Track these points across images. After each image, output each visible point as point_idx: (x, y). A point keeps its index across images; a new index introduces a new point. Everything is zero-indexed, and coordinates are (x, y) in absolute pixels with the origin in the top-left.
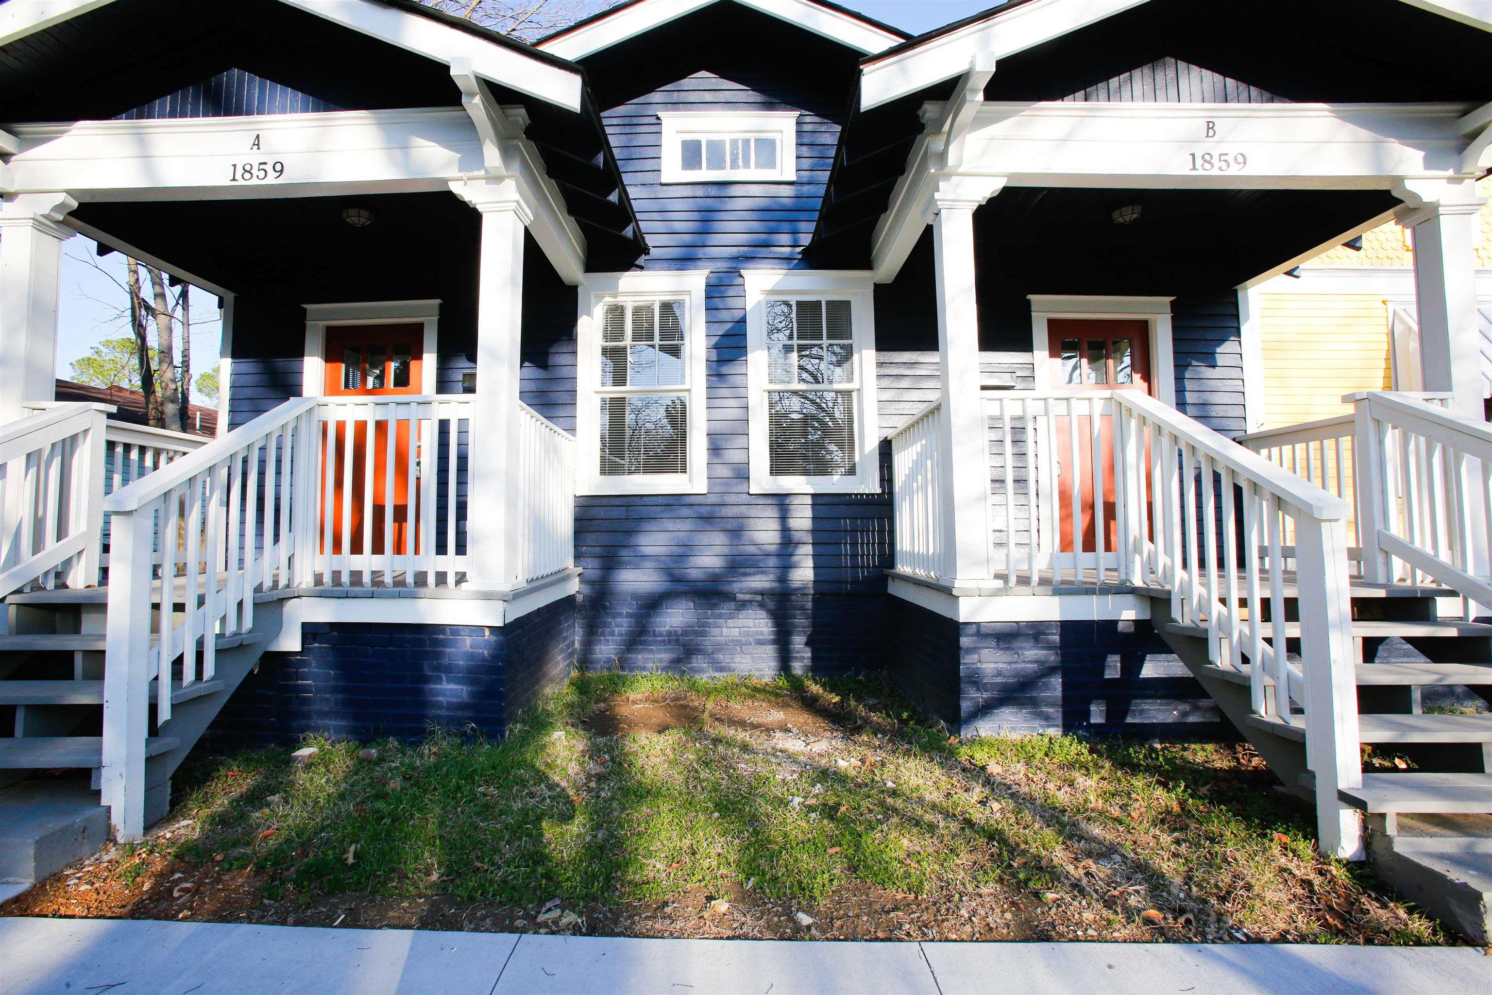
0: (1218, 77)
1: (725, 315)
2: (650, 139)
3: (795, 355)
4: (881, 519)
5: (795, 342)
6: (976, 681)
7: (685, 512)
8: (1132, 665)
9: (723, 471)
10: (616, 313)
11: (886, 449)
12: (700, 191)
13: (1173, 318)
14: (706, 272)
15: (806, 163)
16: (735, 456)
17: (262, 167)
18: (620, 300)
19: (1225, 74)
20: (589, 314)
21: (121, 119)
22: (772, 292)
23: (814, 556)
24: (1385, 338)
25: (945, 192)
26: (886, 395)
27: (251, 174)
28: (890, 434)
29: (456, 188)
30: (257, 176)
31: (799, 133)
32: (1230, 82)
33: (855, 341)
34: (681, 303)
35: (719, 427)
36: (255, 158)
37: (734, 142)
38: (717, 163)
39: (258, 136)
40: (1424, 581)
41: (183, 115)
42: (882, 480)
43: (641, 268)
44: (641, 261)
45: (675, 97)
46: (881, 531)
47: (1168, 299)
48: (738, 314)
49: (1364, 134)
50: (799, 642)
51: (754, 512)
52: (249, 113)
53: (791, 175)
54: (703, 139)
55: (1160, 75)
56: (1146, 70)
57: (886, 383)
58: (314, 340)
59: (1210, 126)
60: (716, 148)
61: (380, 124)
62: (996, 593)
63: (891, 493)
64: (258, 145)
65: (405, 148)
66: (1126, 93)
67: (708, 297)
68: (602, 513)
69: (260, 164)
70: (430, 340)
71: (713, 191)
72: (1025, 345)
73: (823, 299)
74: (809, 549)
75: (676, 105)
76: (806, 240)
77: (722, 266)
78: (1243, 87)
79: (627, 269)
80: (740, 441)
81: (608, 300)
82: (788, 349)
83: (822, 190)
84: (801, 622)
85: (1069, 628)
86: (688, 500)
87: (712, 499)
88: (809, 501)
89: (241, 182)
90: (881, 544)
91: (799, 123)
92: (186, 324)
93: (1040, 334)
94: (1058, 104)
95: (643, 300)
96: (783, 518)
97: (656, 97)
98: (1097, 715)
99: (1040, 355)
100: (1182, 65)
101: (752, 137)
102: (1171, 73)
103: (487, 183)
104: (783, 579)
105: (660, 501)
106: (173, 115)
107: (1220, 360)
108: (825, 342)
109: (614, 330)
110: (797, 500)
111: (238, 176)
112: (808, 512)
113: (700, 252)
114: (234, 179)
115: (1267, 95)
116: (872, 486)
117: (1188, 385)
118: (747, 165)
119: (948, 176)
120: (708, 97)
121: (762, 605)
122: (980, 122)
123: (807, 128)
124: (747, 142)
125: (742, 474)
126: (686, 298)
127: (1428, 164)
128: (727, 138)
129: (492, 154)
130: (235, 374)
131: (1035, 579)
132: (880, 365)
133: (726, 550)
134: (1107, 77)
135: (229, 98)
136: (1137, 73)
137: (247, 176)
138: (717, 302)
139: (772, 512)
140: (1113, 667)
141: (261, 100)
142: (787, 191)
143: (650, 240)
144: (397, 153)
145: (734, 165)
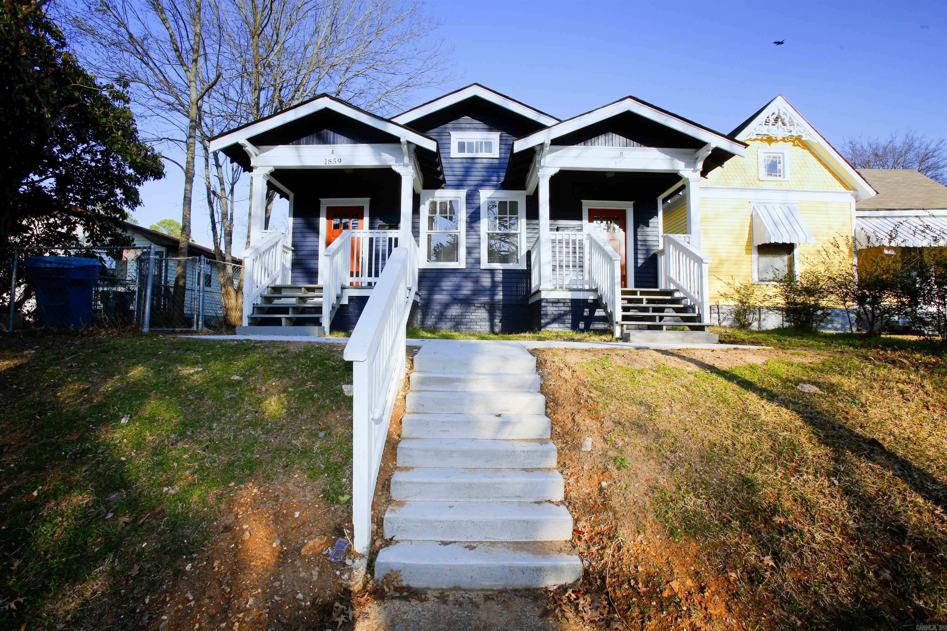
0: (625, 139)
1: (473, 206)
2: (446, 141)
3: (497, 221)
4: (527, 279)
5: (498, 216)
6: (546, 315)
7: (458, 275)
8: (592, 312)
9: (472, 261)
10: (434, 204)
11: (529, 254)
12: (464, 161)
13: (634, 210)
14: (466, 190)
15: (503, 151)
16: (476, 256)
18: (435, 200)
19: (627, 137)
20: (424, 204)
22: (489, 198)
23: (503, 291)
24: (749, 218)
25: (540, 173)
26: (530, 235)
28: (530, 249)
29: (394, 168)
30: (333, 163)
31: (501, 140)
32: (628, 140)
33: (519, 216)
34: (458, 201)
35: (470, 245)
36: (332, 157)
37: (477, 143)
38: (471, 151)
39: (333, 151)
40: (672, 287)
41: (309, 144)
42: (527, 265)
43: (443, 188)
44: (443, 186)
45: (456, 126)
46: (527, 283)
47: (632, 203)
48: (477, 205)
49: (668, 157)
50: (497, 321)
51: (482, 275)
52: (330, 144)
53: (498, 156)
54: (466, 141)
55: (607, 138)
56: (603, 135)
57: (529, 231)
58: (323, 211)
59: (621, 153)
60: (470, 144)
61: (373, 148)
62: (552, 290)
63: (530, 270)
64: (333, 153)
65: (380, 155)
66: (597, 142)
67: (467, 199)
68: (428, 275)
69: (334, 159)
70: (366, 212)
71: (469, 161)
72: (580, 218)
73: (508, 200)
74: (501, 288)
75: (456, 129)
76: (502, 179)
77: (472, 188)
78: (632, 142)
79: (438, 189)
80: (477, 251)
81: (431, 199)
82: (496, 218)
83: (507, 161)
84: (498, 313)
85: (573, 301)
86: (459, 271)
87: (467, 271)
88: (501, 272)
89: (328, 164)
90: (527, 287)
91: (501, 136)
92: (232, 202)
93: (585, 214)
94: (575, 146)
95: (443, 200)
96: (493, 277)
97: (449, 125)
98: (582, 325)
99: (585, 222)
100: (614, 135)
101: (484, 141)
102: (610, 136)
103: (403, 167)
104: (492, 299)
105: (449, 271)
106: (306, 144)
107: (650, 225)
108: (508, 216)
109: (433, 210)
110: (497, 272)
112: (501, 276)
113: (465, 183)
114: (326, 163)
115: (639, 144)
116: (523, 266)
117: (639, 233)
118: (481, 151)
119: (542, 167)
120: (468, 126)
121: (484, 307)
122: (550, 152)
123: (504, 138)
124: (481, 143)
125: (478, 261)
126: (459, 199)
127: (686, 166)
128: (474, 141)
129: (406, 159)
130: (294, 224)
131: (564, 287)
132: (527, 224)
133: (472, 288)
134: (591, 138)
135: (327, 139)
136: (600, 137)
137: (330, 162)
138: (471, 201)
139: (488, 275)
140: (586, 312)
141: (334, 139)
142: (496, 161)
143: (447, 178)
144: (378, 157)
145: (477, 152)
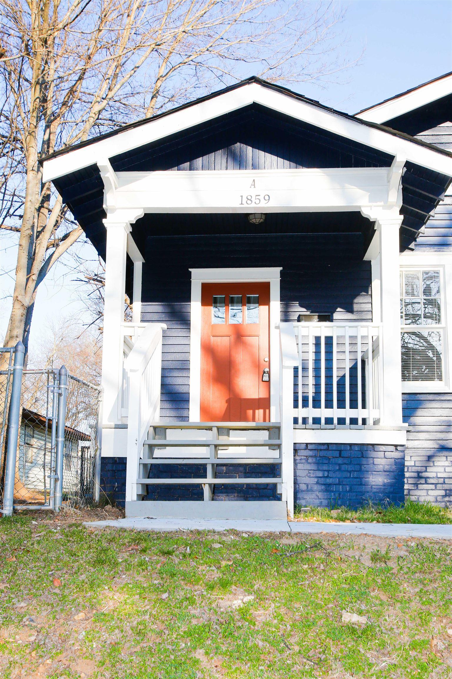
7: (445, 404)
17: (257, 197)
21: (175, 170)
27: (252, 201)
29: (366, 211)
30: (255, 202)
34: (438, 272)
36: (253, 192)
39: (254, 180)
43: (413, 250)
61: (328, 175)
64: (254, 185)
69: (256, 196)
70: (275, 293)
89: (245, 205)
95: (412, 270)
103: (383, 209)
105: (430, 397)
111: (244, 202)
114: (242, 204)
126: (441, 270)
129: (393, 195)
137: (249, 202)
